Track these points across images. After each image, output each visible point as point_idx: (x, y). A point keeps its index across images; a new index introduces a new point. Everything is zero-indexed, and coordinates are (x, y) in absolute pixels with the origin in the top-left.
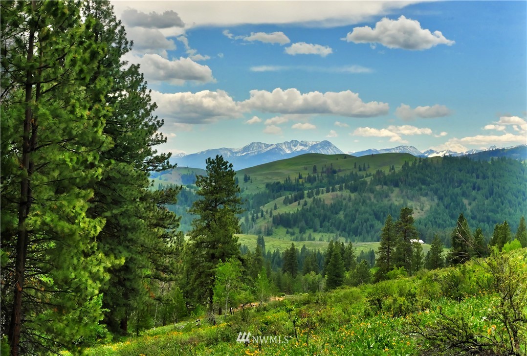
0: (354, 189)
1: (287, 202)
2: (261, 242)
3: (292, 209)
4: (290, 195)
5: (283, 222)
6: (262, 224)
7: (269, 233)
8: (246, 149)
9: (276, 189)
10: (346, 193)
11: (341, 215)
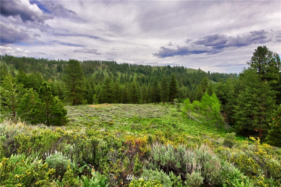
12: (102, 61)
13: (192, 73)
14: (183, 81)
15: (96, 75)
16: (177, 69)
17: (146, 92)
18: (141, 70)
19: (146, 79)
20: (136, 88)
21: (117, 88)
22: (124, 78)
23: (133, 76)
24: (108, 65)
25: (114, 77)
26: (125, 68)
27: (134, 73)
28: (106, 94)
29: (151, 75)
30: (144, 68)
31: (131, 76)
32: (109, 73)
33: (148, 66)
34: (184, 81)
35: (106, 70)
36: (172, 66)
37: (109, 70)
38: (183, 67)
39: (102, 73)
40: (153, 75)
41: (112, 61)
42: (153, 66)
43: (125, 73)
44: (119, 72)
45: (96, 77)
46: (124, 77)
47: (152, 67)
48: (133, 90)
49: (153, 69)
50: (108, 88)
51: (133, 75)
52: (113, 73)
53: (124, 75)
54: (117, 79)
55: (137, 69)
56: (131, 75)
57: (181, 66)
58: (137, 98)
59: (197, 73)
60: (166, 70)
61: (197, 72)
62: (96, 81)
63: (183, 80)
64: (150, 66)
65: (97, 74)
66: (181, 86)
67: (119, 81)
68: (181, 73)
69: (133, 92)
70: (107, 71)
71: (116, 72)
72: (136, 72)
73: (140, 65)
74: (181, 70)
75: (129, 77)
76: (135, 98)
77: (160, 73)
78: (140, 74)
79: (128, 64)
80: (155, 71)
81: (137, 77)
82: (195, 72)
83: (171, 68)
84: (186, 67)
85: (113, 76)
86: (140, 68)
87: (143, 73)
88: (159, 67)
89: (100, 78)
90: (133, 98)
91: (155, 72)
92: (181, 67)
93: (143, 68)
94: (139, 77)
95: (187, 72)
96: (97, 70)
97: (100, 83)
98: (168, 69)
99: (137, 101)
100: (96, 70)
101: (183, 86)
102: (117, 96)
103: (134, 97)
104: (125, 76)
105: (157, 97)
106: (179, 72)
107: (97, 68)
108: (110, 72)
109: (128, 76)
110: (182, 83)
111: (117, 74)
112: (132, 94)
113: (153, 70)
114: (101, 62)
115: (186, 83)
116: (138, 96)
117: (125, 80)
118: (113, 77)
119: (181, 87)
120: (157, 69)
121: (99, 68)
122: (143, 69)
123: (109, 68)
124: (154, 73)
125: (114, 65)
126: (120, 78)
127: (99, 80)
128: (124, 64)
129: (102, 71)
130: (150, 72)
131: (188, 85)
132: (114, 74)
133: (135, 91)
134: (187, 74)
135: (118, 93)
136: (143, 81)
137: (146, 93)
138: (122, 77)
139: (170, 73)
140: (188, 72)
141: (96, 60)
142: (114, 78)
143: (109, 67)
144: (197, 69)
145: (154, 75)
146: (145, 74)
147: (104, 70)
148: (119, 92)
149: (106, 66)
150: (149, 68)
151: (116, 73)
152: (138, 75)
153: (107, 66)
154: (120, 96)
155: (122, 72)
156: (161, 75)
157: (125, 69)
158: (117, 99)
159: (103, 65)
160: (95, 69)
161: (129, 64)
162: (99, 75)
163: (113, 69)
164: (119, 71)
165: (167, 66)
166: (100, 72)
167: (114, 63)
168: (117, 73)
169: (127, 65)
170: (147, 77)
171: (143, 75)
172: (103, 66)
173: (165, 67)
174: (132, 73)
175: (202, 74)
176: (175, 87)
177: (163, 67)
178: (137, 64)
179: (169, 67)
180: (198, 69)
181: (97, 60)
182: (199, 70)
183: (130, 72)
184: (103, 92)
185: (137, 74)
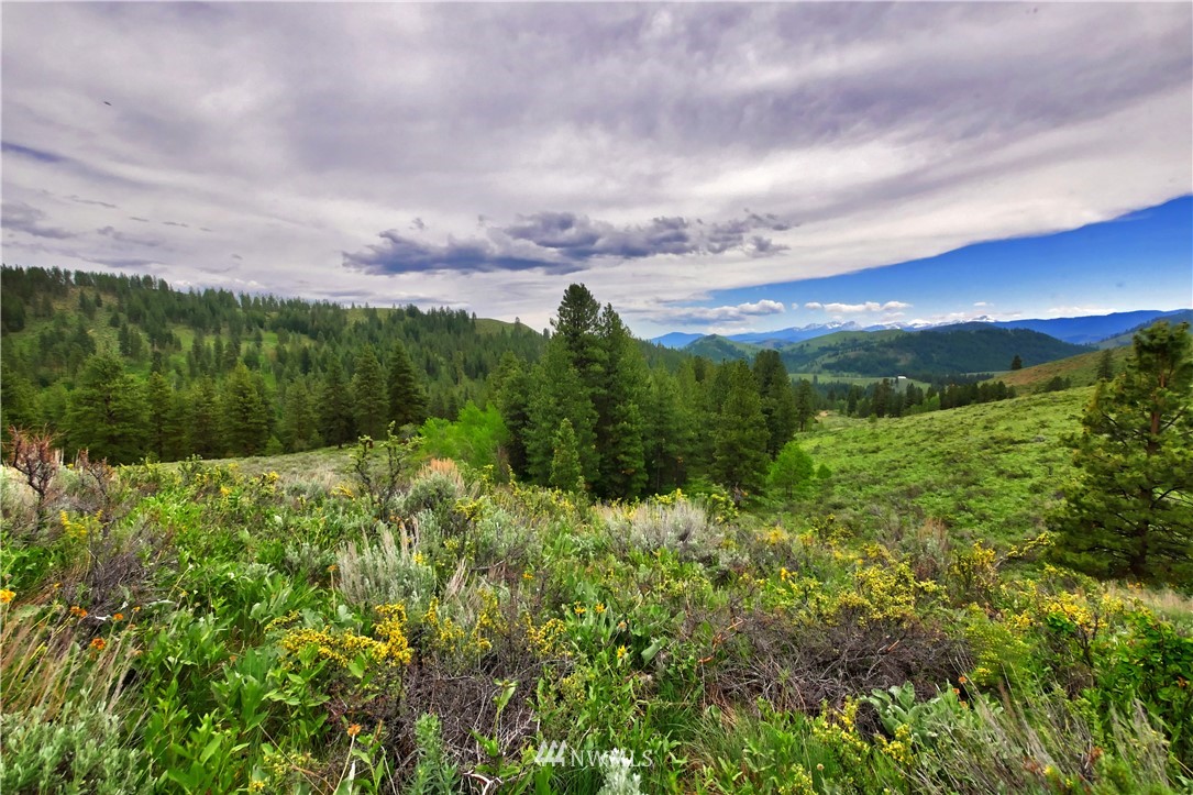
0: (867, 350)
1: (829, 357)
2: (815, 378)
3: (833, 360)
4: (831, 353)
5: (827, 367)
6: (816, 368)
7: (820, 372)
8: (807, 327)
9: (824, 350)
10: (862, 352)
11: (859, 364)
12: (79, 274)
13: (494, 335)
14: (465, 361)
15: (37, 342)
16: (443, 318)
17: (309, 409)
18: (296, 319)
19: (319, 357)
20: (254, 395)
21: (158, 400)
22: (213, 353)
23: (259, 346)
24: (120, 297)
25: (156, 349)
26: (214, 312)
27: (262, 331)
28: (95, 430)
29: (340, 342)
30: (309, 312)
31: (245, 347)
32: (125, 329)
33: (327, 306)
34: (469, 361)
35: (103, 317)
36: (424, 309)
37: (123, 317)
38: (463, 315)
39: (82, 331)
40: (349, 341)
41: (141, 277)
42: (349, 307)
43: (217, 331)
44: (181, 327)
45: (37, 350)
46: (212, 347)
47: (346, 311)
48: (238, 406)
49: (348, 317)
50: (107, 400)
51: (259, 339)
52: (146, 329)
53: (209, 342)
54: (172, 357)
55: (274, 314)
56: (246, 339)
57: (455, 307)
58: (258, 432)
59: (510, 335)
60: (401, 323)
61: (509, 333)
62: (43, 371)
63: (462, 359)
64: (335, 307)
65: (43, 338)
66: (456, 381)
67: (182, 368)
68: (458, 333)
69: (238, 412)
70: (114, 323)
71: (165, 326)
72: (275, 327)
73: (290, 303)
74: (456, 323)
75: (238, 348)
76: (251, 434)
77: (380, 335)
78: (291, 337)
79: (231, 294)
80: (357, 325)
81: (277, 348)
82: (503, 332)
83: (422, 315)
84: (474, 315)
85: (149, 345)
86: (293, 314)
87: (304, 331)
88: (375, 309)
89: (68, 355)
90: (240, 434)
91: (359, 330)
92: (457, 314)
93: (306, 313)
94: (288, 348)
95: (477, 332)
96: (47, 313)
97: (70, 379)
98: (408, 319)
99: (258, 447)
100: (37, 316)
101: (465, 377)
102: (160, 431)
103: (244, 430)
104: (218, 347)
105: (343, 423)
106: (449, 329)
107: (48, 307)
108: (130, 327)
109: (229, 346)
110: (460, 370)
111: (170, 336)
112: (233, 420)
113: (352, 320)
114: (72, 277)
115: (474, 367)
116: (265, 424)
117: (218, 362)
118: (150, 350)
119: (456, 383)
120: (364, 319)
121: (58, 306)
122: (302, 317)
123: (125, 305)
124: (356, 331)
125: (155, 295)
126: (185, 353)
127: (60, 364)
128: (209, 292)
129: (80, 318)
130: (335, 328)
131: (480, 374)
132: (152, 336)
133: (246, 408)
134: (477, 339)
135: (164, 419)
136: (306, 363)
137: (307, 413)
138: (197, 349)
139: (418, 332)
140: (480, 332)
141: (35, 269)
142: (157, 355)
143: (121, 302)
144: (511, 320)
145: (354, 339)
146: (313, 336)
147: (91, 318)
148: (168, 415)
149: (103, 297)
150: (331, 311)
151: (165, 331)
152: (284, 340)
153: (108, 299)
154: (179, 433)
155: (198, 324)
156: (381, 339)
157: (214, 314)
158: (159, 443)
159: (82, 293)
160: (29, 310)
161: (236, 295)
162: (62, 339)
163: (148, 313)
164: (183, 323)
165: (404, 306)
166: (65, 325)
167: (157, 287)
168: (173, 331)
169: (224, 298)
170: (323, 350)
171: (307, 342)
172: (83, 297)
173: (400, 311)
174: (253, 335)
175: (525, 336)
176: (407, 387)
177: (389, 310)
178: (274, 297)
179: (413, 311)
180: (513, 321)
181: (47, 266)
182: (518, 325)
183: (245, 327)
184: (78, 419)
185: (275, 336)
